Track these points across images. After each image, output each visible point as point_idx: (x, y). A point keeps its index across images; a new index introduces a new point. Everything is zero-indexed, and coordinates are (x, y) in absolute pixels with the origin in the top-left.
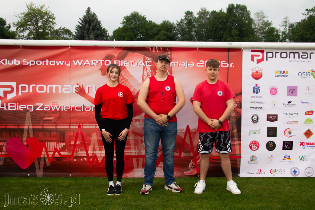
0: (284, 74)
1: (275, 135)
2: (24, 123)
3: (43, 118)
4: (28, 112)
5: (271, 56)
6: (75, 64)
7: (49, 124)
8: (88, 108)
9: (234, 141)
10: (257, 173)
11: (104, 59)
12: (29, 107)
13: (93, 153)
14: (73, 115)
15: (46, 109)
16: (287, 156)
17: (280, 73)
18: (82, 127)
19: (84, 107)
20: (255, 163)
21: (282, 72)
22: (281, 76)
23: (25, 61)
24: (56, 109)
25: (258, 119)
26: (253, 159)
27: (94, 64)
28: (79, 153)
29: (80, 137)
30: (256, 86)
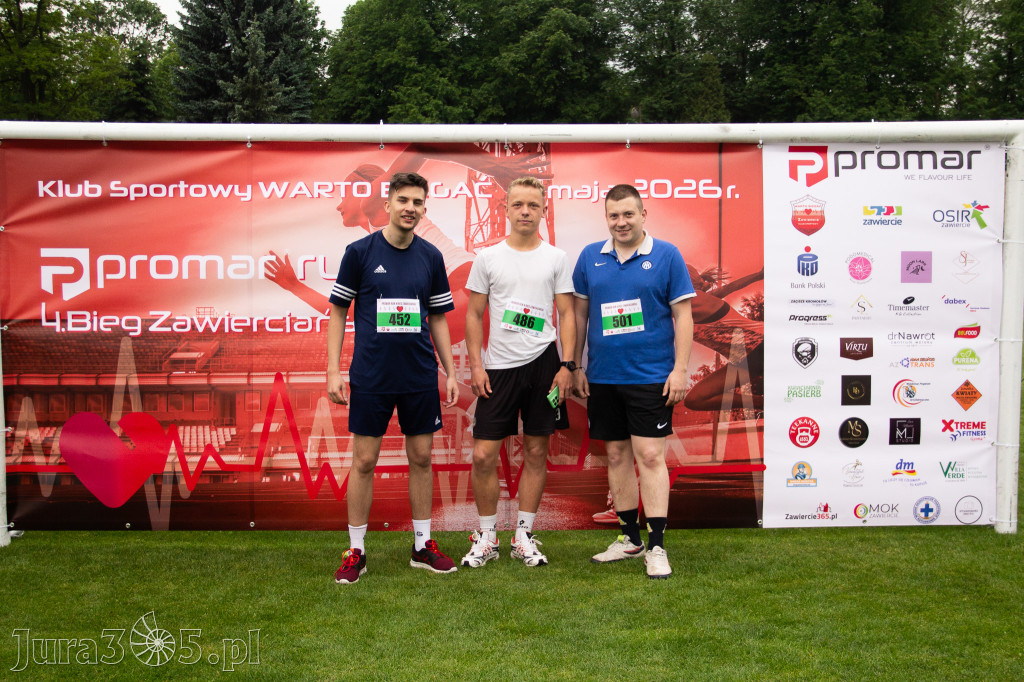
0: (891, 217)
1: (864, 399)
2: (112, 371)
3: (170, 355)
4: (125, 338)
5: (850, 164)
6: (266, 194)
7: (187, 372)
8: (305, 323)
9: (744, 419)
10: (814, 517)
11: (352, 179)
12: (129, 323)
13: (319, 459)
14: (258, 345)
15: (179, 327)
16: (905, 464)
17: (879, 214)
18: (285, 381)
19: (293, 320)
20: (809, 486)
21: (884, 210)
22: (883, 222)
23: (116, 186)
24: (207, 329)
25: (813, 352)
26: (801, 474)
27: (322, 192)
28: (279, 457)
29: (280, 410)
30: (805, 252)
